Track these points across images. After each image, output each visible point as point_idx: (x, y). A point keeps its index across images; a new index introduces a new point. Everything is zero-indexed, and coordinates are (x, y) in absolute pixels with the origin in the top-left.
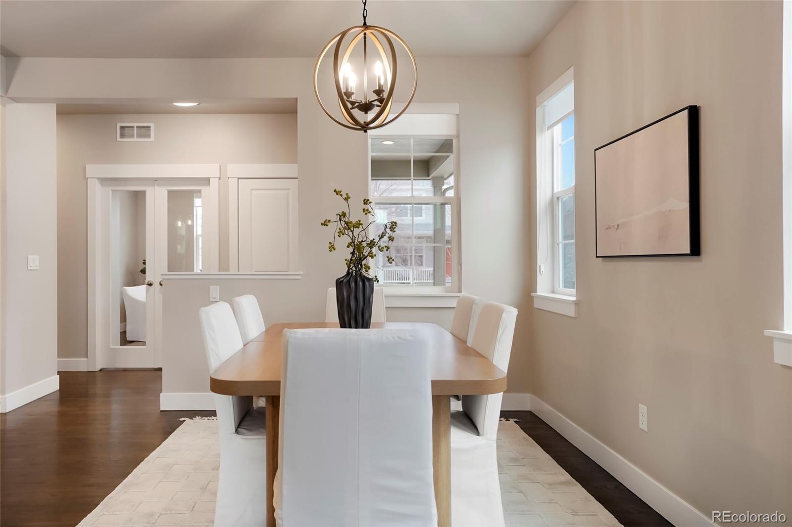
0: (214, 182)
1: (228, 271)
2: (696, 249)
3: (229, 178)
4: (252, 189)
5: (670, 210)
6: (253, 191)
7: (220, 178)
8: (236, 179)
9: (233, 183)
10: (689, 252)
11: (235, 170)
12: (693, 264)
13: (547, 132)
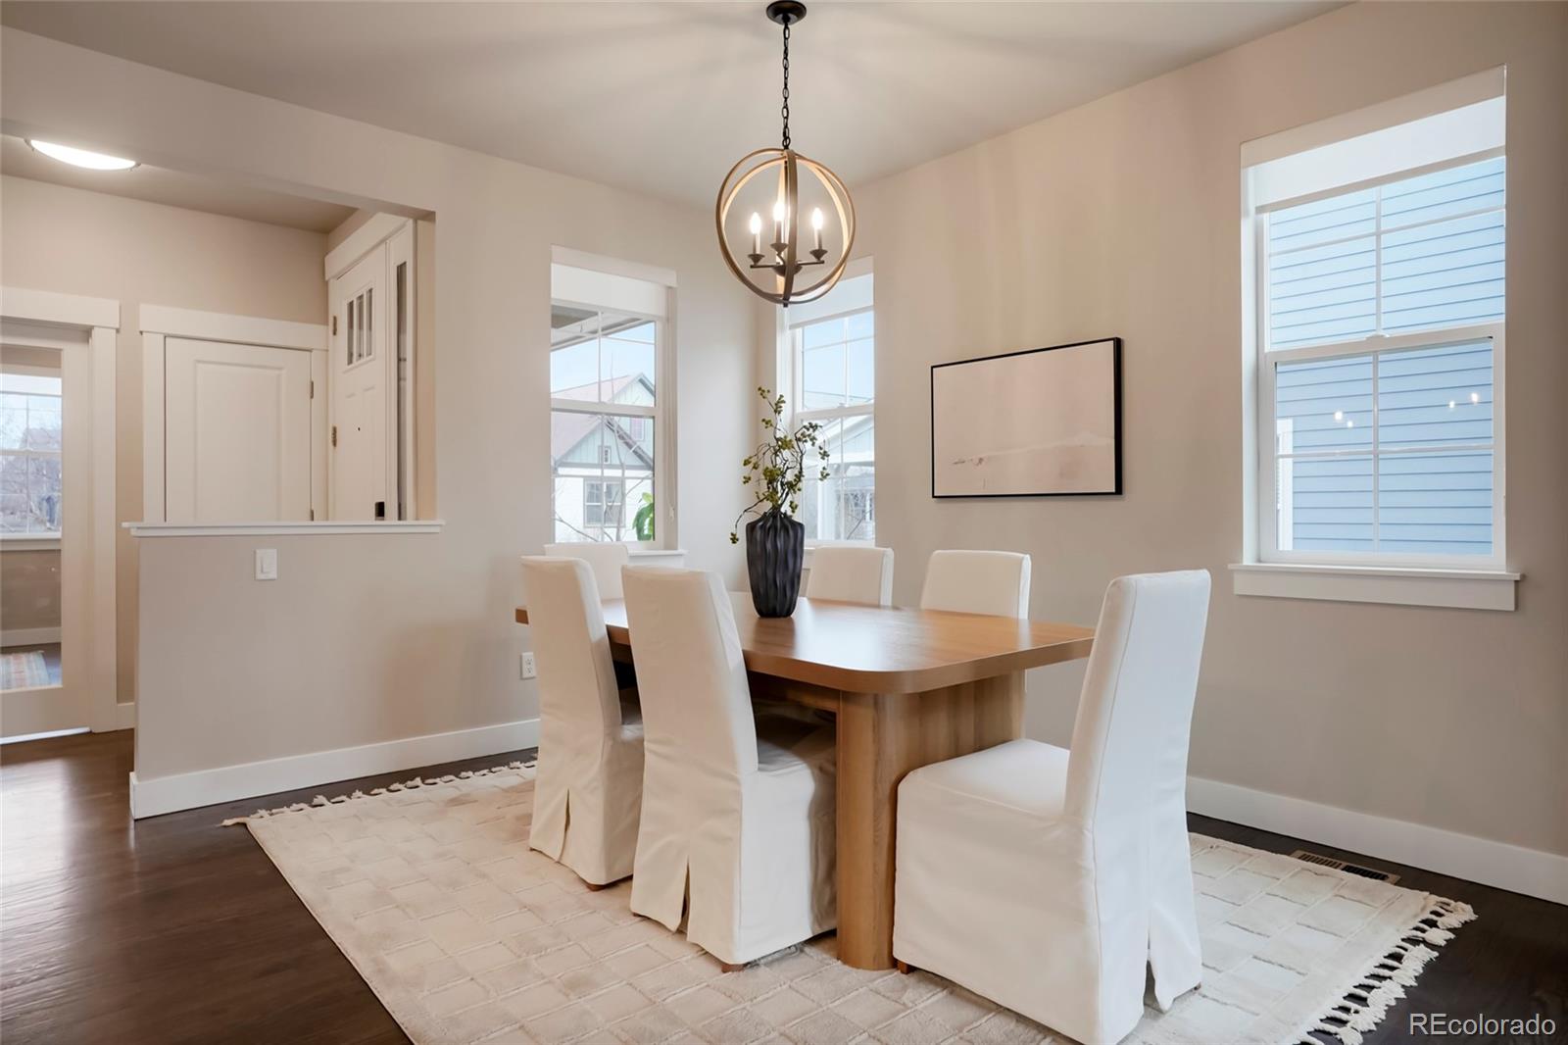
0: (102, 340)
1: (142, 520)
2: (1119, 490)
3: (141, 333)
4: (199, 361)
5: (1082, 446)
6: (200, 365)
7: (118, 331)
8: (162, 337)
9: (152, 346)
10: (1114, 491)
11: (157, 317)
12: (1114, 504)
13: (788, 332)
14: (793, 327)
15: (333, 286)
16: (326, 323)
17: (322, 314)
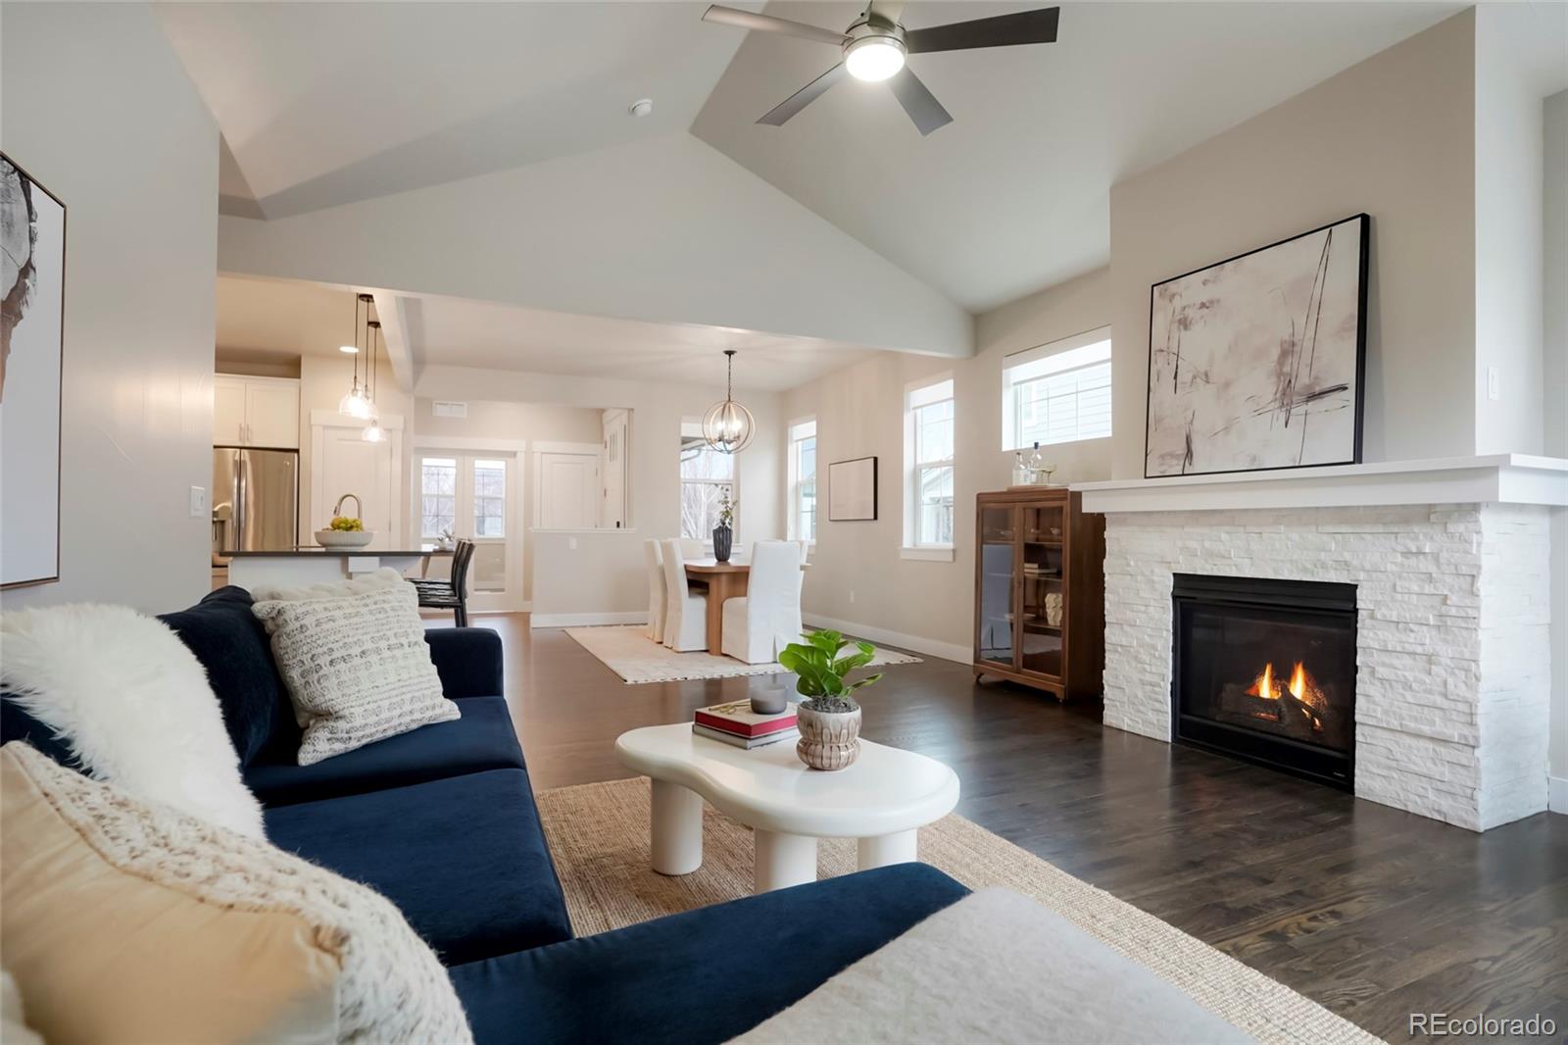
0: (521, 457)
2: (876, 518)
3: (534, 453)
5: (866, 500)
6: (554, 464)
7: (525, 452)
8: (541, 454)
9: (537, 458)
10: (873, 519)
11: (539, 446)
13: (795, 444)
14: (797, 441)
15: (606, 427)
16: (602, 443)
17: (601, 439)
